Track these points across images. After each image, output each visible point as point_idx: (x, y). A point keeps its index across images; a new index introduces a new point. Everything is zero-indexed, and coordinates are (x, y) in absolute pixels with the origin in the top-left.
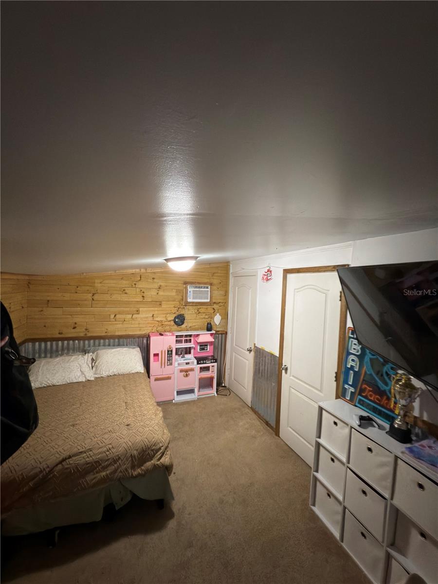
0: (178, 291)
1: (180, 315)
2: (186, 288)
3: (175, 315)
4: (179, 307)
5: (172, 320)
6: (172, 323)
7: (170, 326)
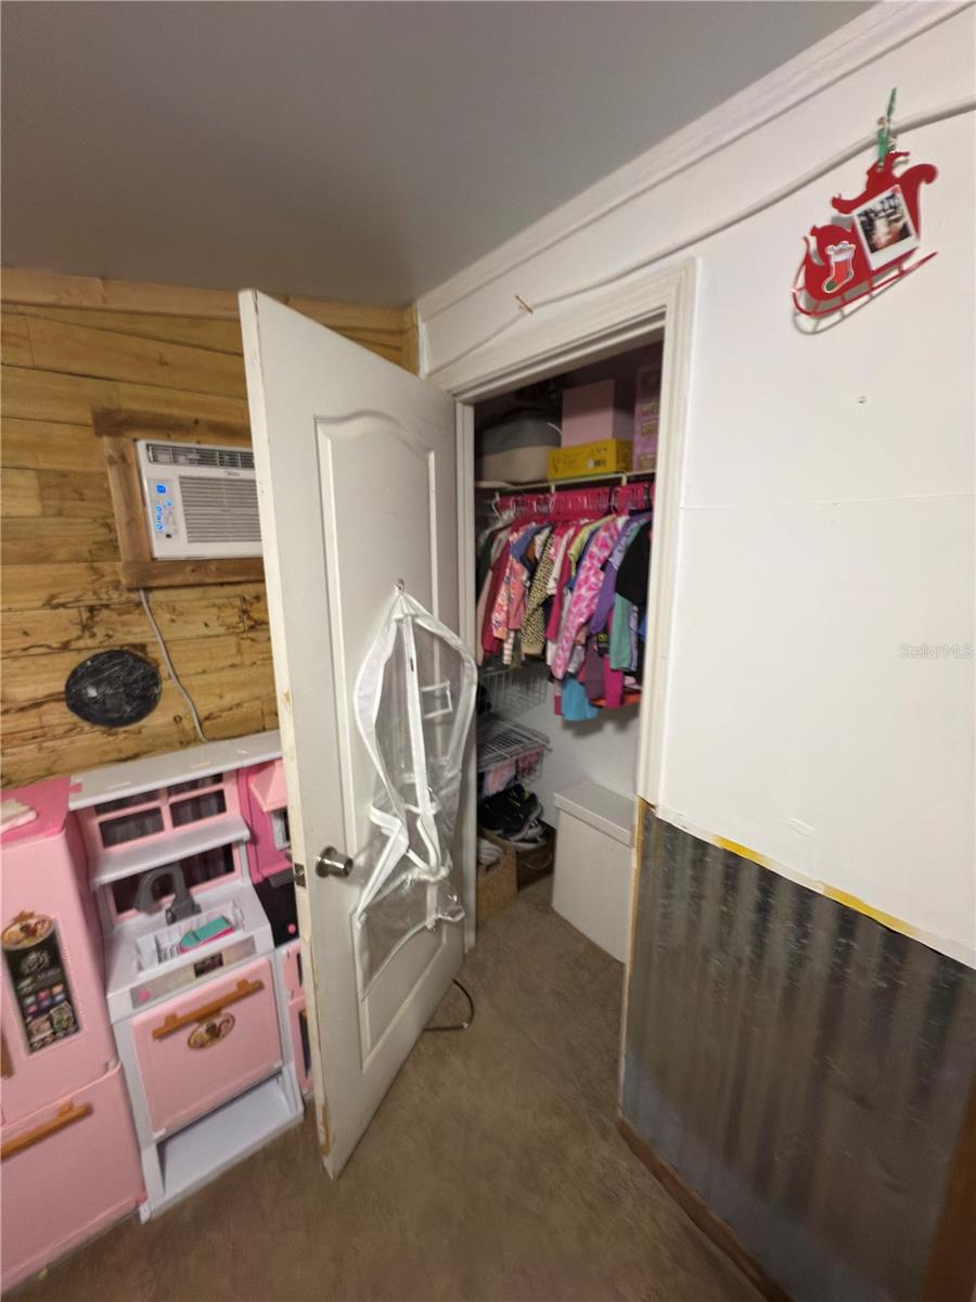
0: (60, 487)
1: (114, 655)
2: (125, 463)
3: (70, 661)
4: (90, 600)
5: (52, 698)
6: (60, 715)
7: (40, 735)
